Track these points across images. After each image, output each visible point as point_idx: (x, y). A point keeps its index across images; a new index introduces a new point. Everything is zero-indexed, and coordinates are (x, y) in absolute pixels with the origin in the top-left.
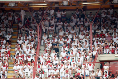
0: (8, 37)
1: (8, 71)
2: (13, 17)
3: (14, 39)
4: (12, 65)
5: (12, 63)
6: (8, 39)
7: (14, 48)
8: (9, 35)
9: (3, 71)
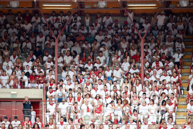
0: (177, 57)
3: (187, 60)
4: (184, 103)
5: (185, 99)
6: (177, 60)
7: (187, 74)
9: (169, 112)
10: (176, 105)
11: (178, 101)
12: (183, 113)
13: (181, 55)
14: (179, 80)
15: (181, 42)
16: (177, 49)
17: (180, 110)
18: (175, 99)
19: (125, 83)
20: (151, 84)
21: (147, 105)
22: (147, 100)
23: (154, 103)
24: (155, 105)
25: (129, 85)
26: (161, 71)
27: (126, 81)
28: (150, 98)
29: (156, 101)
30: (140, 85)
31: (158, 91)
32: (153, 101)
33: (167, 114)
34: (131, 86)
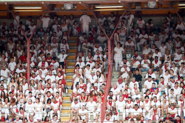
0: (62, 58)
1: (62, 111)
2: (69, 25)
3: (71, 60)
4: (68, 101)
5: (69, 97)
6: (62, 60)
7: (71, 74)
8: (63, 54)
9: (54, 110)
10: (61, 103)
11: (62, 99)
12: (68, 111)
13: (65, 56)
14: (63, 79)
15: (65, 43)
16: (62, 50)
17: (65, 108)
18: (60, 97)
19: (11, 82)
20: (36, 83)
21: (33, 103)
22: (33, 99)
23: (39, 102)
24: (41, 103)
25: (15, 84)
26: (46, 71)
27: (13, 80)
28: (35, 97)
29: (42, 99)
30: (27, 84)
31: (43, 90)
32: (39, 99)
33: (52, 112)
34: (17, 85)
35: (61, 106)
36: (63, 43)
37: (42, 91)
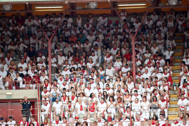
0: (168, 55)
1: (170, 109)
2: (175, 21)
3: (177, 57)
4: (175, 99)
5: (176, 95)
6: (168, 57)
7: (177, 71)
8: (169, 51)
9: (161, 108)
10: (168, 101)
11: (169, 97)
12: (175, 109)
13: (172, 52)
14: (170, 76)
16: (167, 47)
17: (172, 106)
18: (167, 95)
19: (117, 81)
20: (142, 81)
21: (139, 102)
22: (139, 97)
25: (121, 83)
26: (152, 68)
27: (118, 79)
28: (142, 96)
29: (149, 97)
30: (132, 83)
31: (150, 88)
33: (159, 110)
34: (123, 83)
35: (168, 104)
36: (169, 39)
37: (148, 89)
